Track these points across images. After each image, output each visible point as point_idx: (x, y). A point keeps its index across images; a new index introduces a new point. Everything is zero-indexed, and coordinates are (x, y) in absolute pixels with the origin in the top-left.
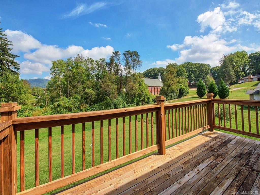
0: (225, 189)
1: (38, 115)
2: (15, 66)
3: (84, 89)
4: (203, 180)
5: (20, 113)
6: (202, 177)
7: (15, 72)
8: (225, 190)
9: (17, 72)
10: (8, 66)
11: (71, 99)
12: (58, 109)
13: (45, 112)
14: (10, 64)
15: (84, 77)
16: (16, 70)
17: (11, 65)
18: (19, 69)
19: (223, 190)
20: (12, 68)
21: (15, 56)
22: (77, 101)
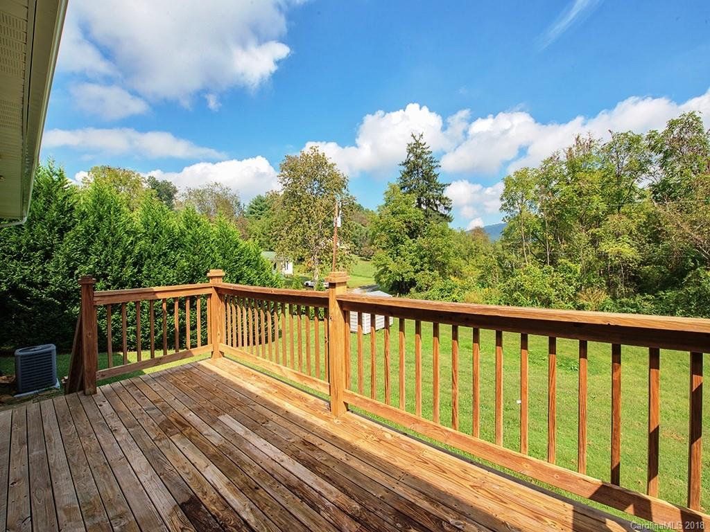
0: (221, 491)
1: (475, 303)
2: (444, 204)
3: (594, 241)
4: (251, 463)
5: (446, 294)
6: (261, 464)
7: (446, 215)
8: (217, 491)
9: (448, 215)
10: (436, 205)
11: (550, 272)
12: (515, 295)
13: (487, 299)
14: (438, 202)
15: (598, 204)
16: (446, 212)
17: (439, 205)
18: (451, 209)
19: (219, 487)
20: (441, 210)
21: (444, 186)
22: (570, 278)
